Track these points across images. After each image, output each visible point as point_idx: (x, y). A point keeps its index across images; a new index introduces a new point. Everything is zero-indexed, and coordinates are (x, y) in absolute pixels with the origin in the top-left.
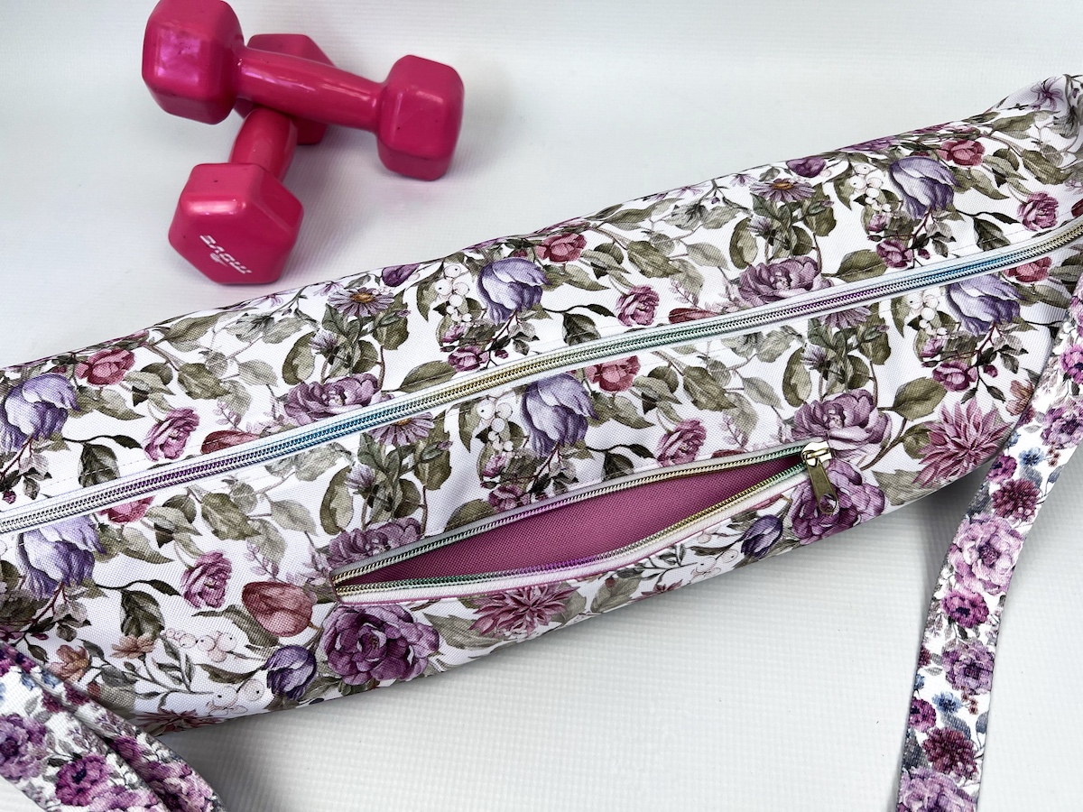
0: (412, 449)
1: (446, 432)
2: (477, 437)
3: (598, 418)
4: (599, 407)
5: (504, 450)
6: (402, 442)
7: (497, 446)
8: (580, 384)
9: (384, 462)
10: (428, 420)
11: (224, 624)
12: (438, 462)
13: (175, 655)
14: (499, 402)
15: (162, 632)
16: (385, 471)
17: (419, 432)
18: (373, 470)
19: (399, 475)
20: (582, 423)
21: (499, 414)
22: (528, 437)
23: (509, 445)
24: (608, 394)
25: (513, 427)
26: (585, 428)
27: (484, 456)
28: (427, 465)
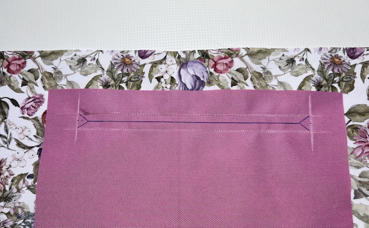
0: (128, 74)
1: (143, 72)
2: (156, 78)
3: (210, 83)
4: (211, 79)
5: (166, 87)
6: (125, 71)
7: (163, 85)
8: (206, 68)
9: (116, 76)
10: (138, 65)
11: (30, 124)
12: (137, 83)
13: (7, 131)
14: (169, 67)
15: (5, 120)
16: (115, 80)
17: (133, 69)
18: (110, 79)
19: (119, 84)
20: (202, 84)
21: (168, 72)
22: (177, 85)
23: (169, 86)
24: (216, 74)
25: (172, 79)
26: (204, 86)
27: (157, 87)
28: (132, 83)
